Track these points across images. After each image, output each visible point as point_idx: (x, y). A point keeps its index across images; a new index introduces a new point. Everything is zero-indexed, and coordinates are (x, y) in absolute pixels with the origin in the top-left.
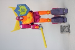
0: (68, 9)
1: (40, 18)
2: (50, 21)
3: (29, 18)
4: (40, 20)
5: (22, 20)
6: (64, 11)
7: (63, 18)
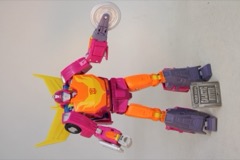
2: (160, 119)
3: (94, 91)
4: (130, 109)
7: (202, 118)
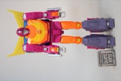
0: (114, 20)
1: (63, 35)
4: (62, 39)
5: (27, 35)
6: (108, 24)
